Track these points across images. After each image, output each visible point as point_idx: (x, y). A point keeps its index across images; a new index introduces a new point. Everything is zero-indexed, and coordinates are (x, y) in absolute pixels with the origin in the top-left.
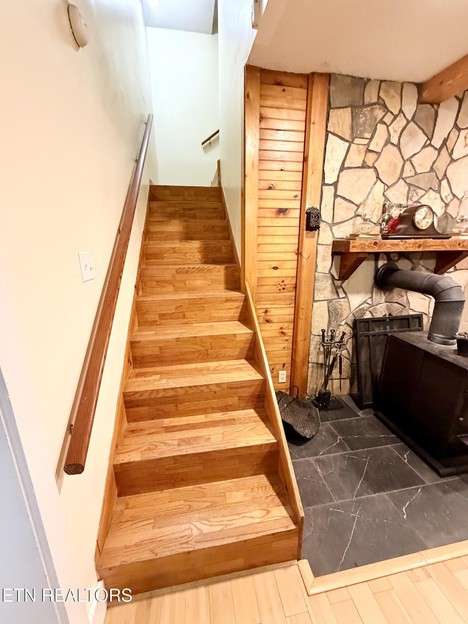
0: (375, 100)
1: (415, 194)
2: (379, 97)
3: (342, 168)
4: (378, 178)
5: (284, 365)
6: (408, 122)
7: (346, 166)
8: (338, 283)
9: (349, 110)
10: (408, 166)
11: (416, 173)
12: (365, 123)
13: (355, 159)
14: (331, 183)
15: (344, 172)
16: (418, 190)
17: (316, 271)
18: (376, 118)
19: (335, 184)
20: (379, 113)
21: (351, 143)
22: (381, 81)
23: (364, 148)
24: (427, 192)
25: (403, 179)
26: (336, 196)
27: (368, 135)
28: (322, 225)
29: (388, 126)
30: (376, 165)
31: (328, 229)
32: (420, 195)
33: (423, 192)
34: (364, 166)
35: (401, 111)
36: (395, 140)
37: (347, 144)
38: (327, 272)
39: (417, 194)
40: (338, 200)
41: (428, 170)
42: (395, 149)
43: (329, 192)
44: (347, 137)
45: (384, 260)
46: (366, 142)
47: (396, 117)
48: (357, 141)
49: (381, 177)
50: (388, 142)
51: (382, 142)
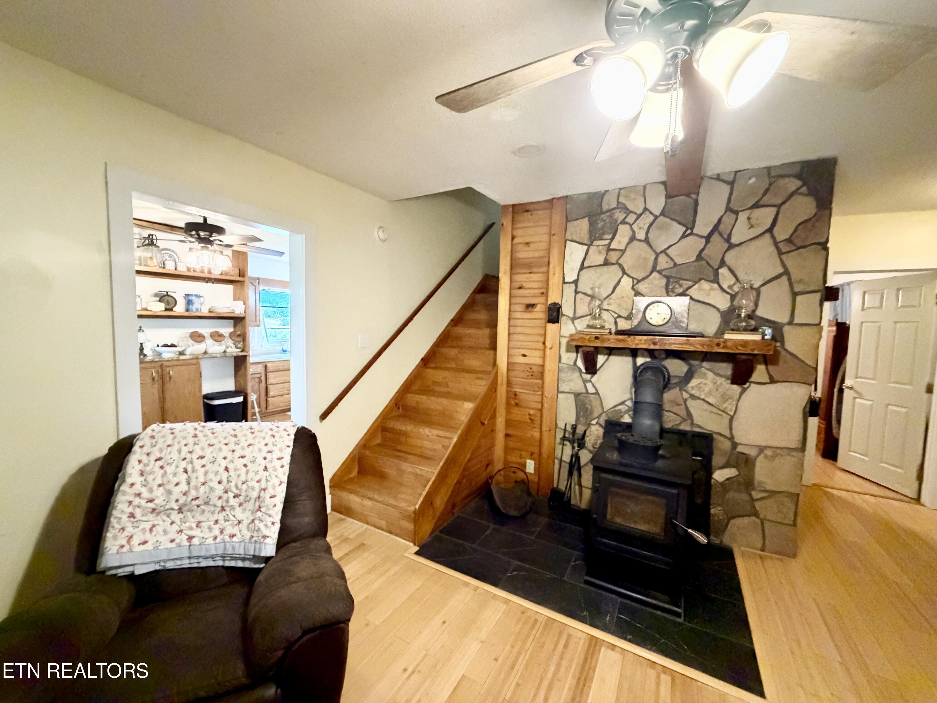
0: (614, 205)
1: (677, 286)
2: (618, 203)
3: (582, 267)
4: (624, 272)
5: (532, 454)
6: (656, 217)
7: (585, 265)
8: (588, 377)
9: (586, 219)
10: (662, 259)
11: (675, 265)
12: (603, 227)
13: (597, 258)
14: (571, 280)
15: (584, 271)
16: (681, 282)
17: (560, 361)
18: (616, 221)
19: (576, 282)
20: (620, 216)
21: (589, 246)
22: (620, 189)
23: (605, 248)
24: (696, 283)
25: (660, 272)
26: (576, 292)
27: (610, 236)
28: (563, 319)
29: (631, 225)
30: (620, 261)
31: (570, 322)
32: (685, 286)
33: (690, 283)
34: (606, 263)
35: (646, 209)
36: (641, 235)
37: (585, 247)
38: (572, 363)
39: (681, 286)
40: (580, 296)
41: (694, 258)
42: (644, 245)
43: (569, 290)
44: (586, 242)
45: (643, 356)
46: (607, 242)
47: (639, 216)
48: (596, 243)
49: (628, 272)
50: (633, 238)
51: (626, 240)
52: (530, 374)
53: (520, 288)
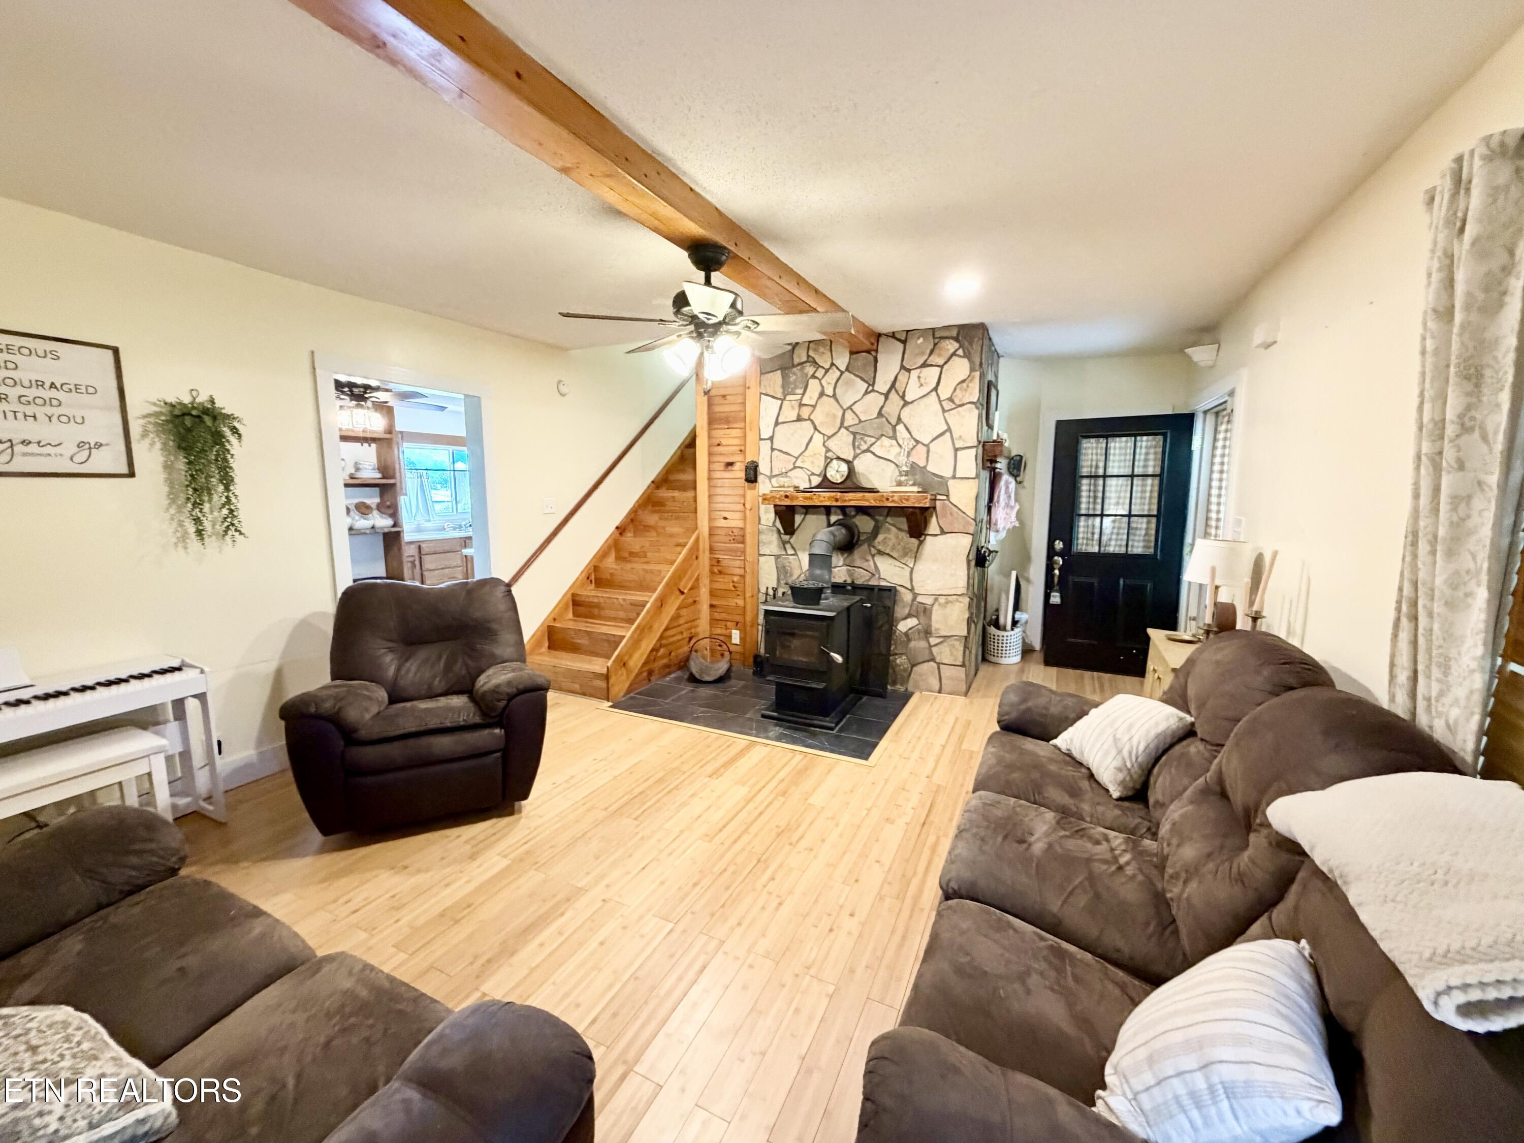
0: (804, 359)
1: (862, 443)
2: (808, 356)
3: (777, 423)
4: (815, 429)
5: (737, 623)
6: (842, 373)
7: (780, 420)
8: (786, 537)
9: (779, 372)
10: (849, 415)
11: (860, 421)
12: (795, 381)
13: (790, 413)
14: (767, 437)
15: (779, 427)
16: (866, 438)
17: (759, 523)
18: (807, 375)
19: (771, 439)
20: (810, 370)
21: (783, 400)
22: (810, 342)
23: (796, 404)
24: (878, 439)
25: (847, 428)
26: (773, 449)
27: (801, 391)
28: (760, 478)
29: (820, 380)
30: (812, 417)
31: (767, 481)
32: (869, 443)
33: (873, 440)
34: (799, 419)
35: (832, 364)
36: (829, 391)
37: (780, 402)
38: (771, 524)
39: (865, 442)
40: (776, 452)
41: (875, 416)
42: (832, 400)
43: (765, 446)
44: (780, 395)
45: (836, 514)
46: (799, 397)
47: (827, 371)
48: (788, 398)
49: (819, 428)
50: (822, 394)
51: (816, 395)
52: (731, 538)
53: (719, 445)
